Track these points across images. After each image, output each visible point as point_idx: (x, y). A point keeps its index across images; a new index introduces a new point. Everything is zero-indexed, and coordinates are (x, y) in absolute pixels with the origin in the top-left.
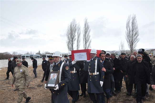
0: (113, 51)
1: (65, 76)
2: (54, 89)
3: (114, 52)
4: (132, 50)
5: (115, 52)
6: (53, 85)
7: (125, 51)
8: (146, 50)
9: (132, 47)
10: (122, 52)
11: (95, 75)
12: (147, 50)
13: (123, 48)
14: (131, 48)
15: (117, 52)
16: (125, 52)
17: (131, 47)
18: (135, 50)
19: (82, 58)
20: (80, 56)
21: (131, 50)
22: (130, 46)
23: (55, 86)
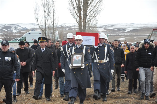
0: (8, 27)
1: (87, 58)
2: (81, 67)
3: (13, 29)
4: (85, 26)
5: (16, 28)
6: (80, 65)
7: (55, 29)
8: (130, 29)
9: (85, 16)
10: (44, 31)
11: (104, 63)
12: (134, 30)
13: (52, 15)
14: (80, 17)
15: (25, 29)
16: (57, 32)
17: (80, 14)
18: (95, 27)
19: (89, 42)
20: (87, 40)
21: (80, 24)
22: (76, 9)
23: (81, 65)
